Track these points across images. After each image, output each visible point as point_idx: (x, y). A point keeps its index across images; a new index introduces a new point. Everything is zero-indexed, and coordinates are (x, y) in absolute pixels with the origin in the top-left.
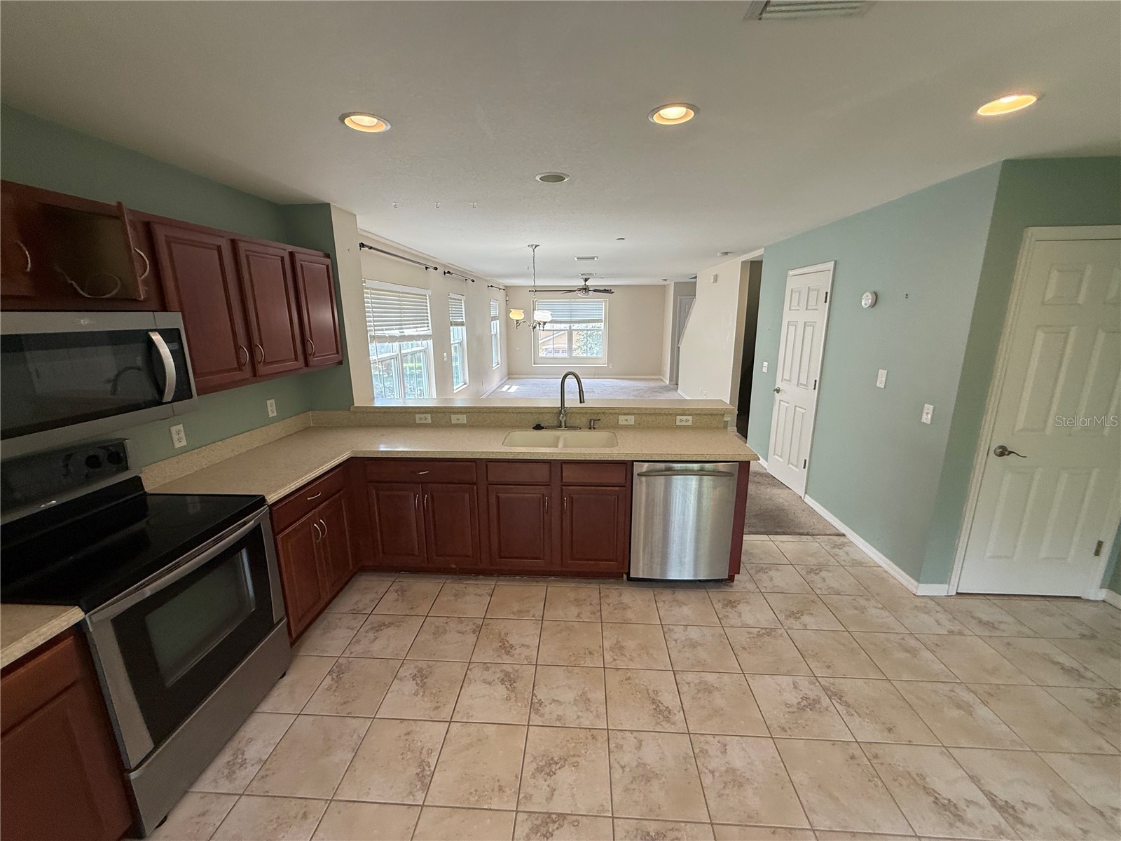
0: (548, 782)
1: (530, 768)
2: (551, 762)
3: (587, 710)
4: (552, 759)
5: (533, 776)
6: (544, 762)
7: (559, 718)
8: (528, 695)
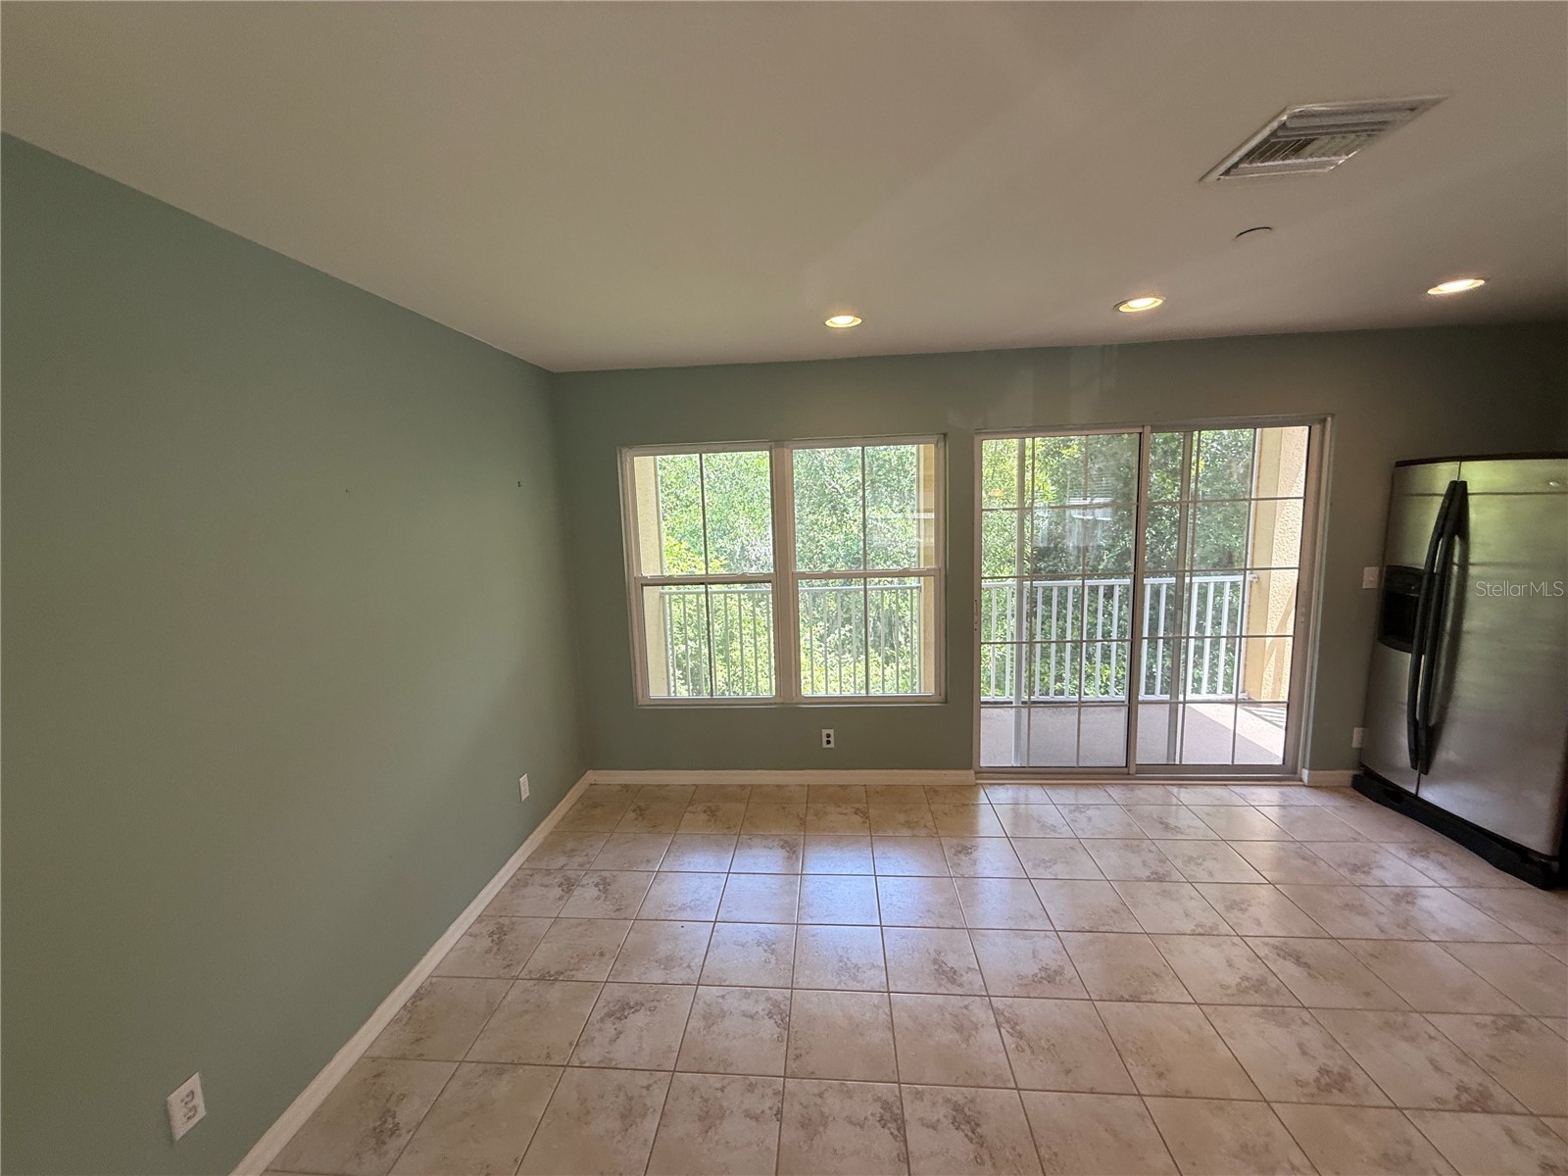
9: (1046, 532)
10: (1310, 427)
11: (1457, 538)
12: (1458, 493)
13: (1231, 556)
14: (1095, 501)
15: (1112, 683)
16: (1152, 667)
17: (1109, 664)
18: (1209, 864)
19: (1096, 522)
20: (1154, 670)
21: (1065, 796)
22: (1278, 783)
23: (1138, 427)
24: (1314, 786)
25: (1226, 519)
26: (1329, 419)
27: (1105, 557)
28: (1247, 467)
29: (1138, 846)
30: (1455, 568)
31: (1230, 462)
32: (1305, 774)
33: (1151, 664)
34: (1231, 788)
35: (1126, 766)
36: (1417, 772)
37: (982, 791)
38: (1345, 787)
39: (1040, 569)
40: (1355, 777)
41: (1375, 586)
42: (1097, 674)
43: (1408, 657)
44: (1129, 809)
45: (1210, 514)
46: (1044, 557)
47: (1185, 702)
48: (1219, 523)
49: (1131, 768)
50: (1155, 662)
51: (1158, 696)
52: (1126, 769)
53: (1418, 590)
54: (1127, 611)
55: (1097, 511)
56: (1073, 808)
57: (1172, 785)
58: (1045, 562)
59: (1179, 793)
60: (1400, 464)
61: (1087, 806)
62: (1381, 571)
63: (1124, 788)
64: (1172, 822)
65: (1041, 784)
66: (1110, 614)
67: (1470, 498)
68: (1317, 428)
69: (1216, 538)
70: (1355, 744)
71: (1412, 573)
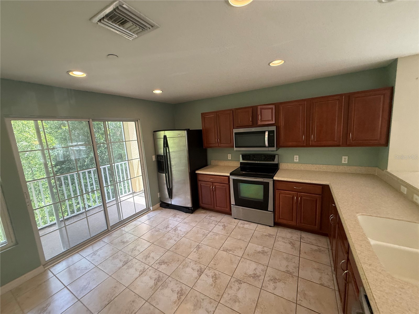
0: (210, 276)
1: (217, 273)
2: (216, 278)
3: (231, 299)
4: (217, 279)
5: (214, 273)
6: (217, 276)
7: (231, 287)
8: (245, 280)
9: (62, 155)
10: (135, 122)
11: (167, 148)
12: (165, 137)
13: (121, 155)
14: (78, 144)
15: (97, 199)
16: (108, 190)
17: (94, 193)
18: (138, 248)
19: (80, 150)
20: (108, 191)
21: (88, 251)
22: (147, 213)
23: (88, 119)
24: (153, 210)
25: (118, 146)
26: (139, 120)
27: (86, 160)
28: (120, 132)
29: (117, 255)
30: (168, 153)
31: (116, 131)
32: (151, 208)
33: (107, 189)
34: (137, 220)
35: (108, 229)
36: (170, 199)
37: (49, 271)
38: (159, 207)
39: (63, 167)
40: (160, 204)
41: (155, 160)
42: (91, 198)
43: (164, 174)
44: (111, 243)
45: (114, 145)
46: (64, 163)
47: (120, 202)
48: (117, 147)
49: (109, 229)
50: (109, 189)
51: (112, 199)
52: (108, 230)
53: (163, 159)
54: (96, 176)
55: (80, 147)
56: (92, 255)
57: (122, 227)
58: (64, 165)
59: (124, 229)
60: (154, 132)
61: (97, 251)
62: (155, 156)
63: (109, 236)
64: (125, 240)
65: (77, 252)
66: (91, 178)
67: (167, 138)
68: (136, 122)
69: (117, 151)
70: (159, 197)
71: (161, 156)
